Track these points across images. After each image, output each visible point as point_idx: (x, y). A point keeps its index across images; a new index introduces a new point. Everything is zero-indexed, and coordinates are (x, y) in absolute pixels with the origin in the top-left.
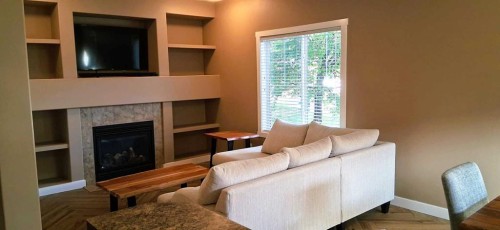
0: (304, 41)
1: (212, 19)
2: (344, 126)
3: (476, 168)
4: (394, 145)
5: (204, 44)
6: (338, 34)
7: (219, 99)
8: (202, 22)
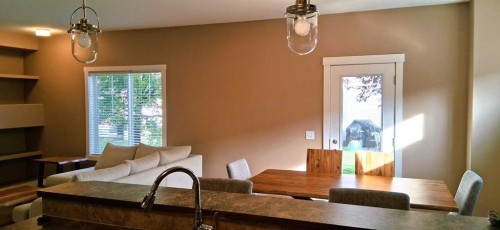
0: (130, 78)
1: (35, 51)
2: (165, 145)
3: (244, 161)
4: (201, 156)
5: (25, 74)
6: (158, 76)
7: (42, 127)
8: (24, 53)
